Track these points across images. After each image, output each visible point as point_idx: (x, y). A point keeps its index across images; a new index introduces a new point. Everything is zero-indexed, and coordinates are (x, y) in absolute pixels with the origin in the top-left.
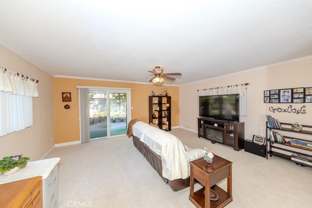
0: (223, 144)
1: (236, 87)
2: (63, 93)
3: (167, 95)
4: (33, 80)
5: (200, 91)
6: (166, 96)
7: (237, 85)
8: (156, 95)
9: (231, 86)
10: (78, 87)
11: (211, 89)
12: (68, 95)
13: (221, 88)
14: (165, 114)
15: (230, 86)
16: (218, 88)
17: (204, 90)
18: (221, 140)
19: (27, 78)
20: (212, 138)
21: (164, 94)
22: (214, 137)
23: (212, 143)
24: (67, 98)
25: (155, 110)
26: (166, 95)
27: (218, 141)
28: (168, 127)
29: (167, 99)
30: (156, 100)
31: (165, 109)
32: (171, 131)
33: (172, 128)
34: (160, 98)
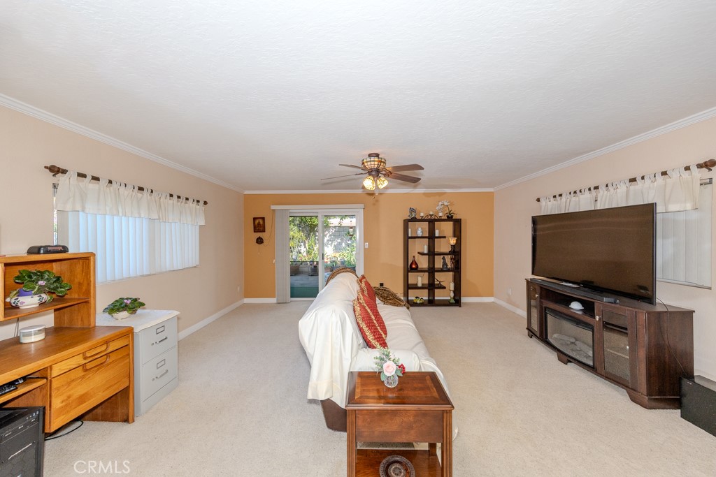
0: (592, 369)
1: (660, 178)
2: (255, 219)
3: (452, 217)
4: (198, 201)
5: (543, 202)
6: (450, 218)
7: (664, 173)
8: (418, 217)
9: (643, 178)
10: (273, 207)
11: (575, 192)
12: (261, 221)
13: (607, 186)
14: (445, 264)
15: (639, 179)
16: (596, 188)
17: (555, 197)
18: (587, 357)
19: (187, 199)
20: (562, 344)
21: (440, 214)
22: (572, 343)
23: (560, 359)
24: (259, 225)
25: (419, 253)
26: (448, 217)
27: (577, 357)
28: (452, 294)
29: (454, 226)
30: (421, 229)
31: (447, 249)
32: (460, 306)
33: (464, 300)
34: (432, 222)
